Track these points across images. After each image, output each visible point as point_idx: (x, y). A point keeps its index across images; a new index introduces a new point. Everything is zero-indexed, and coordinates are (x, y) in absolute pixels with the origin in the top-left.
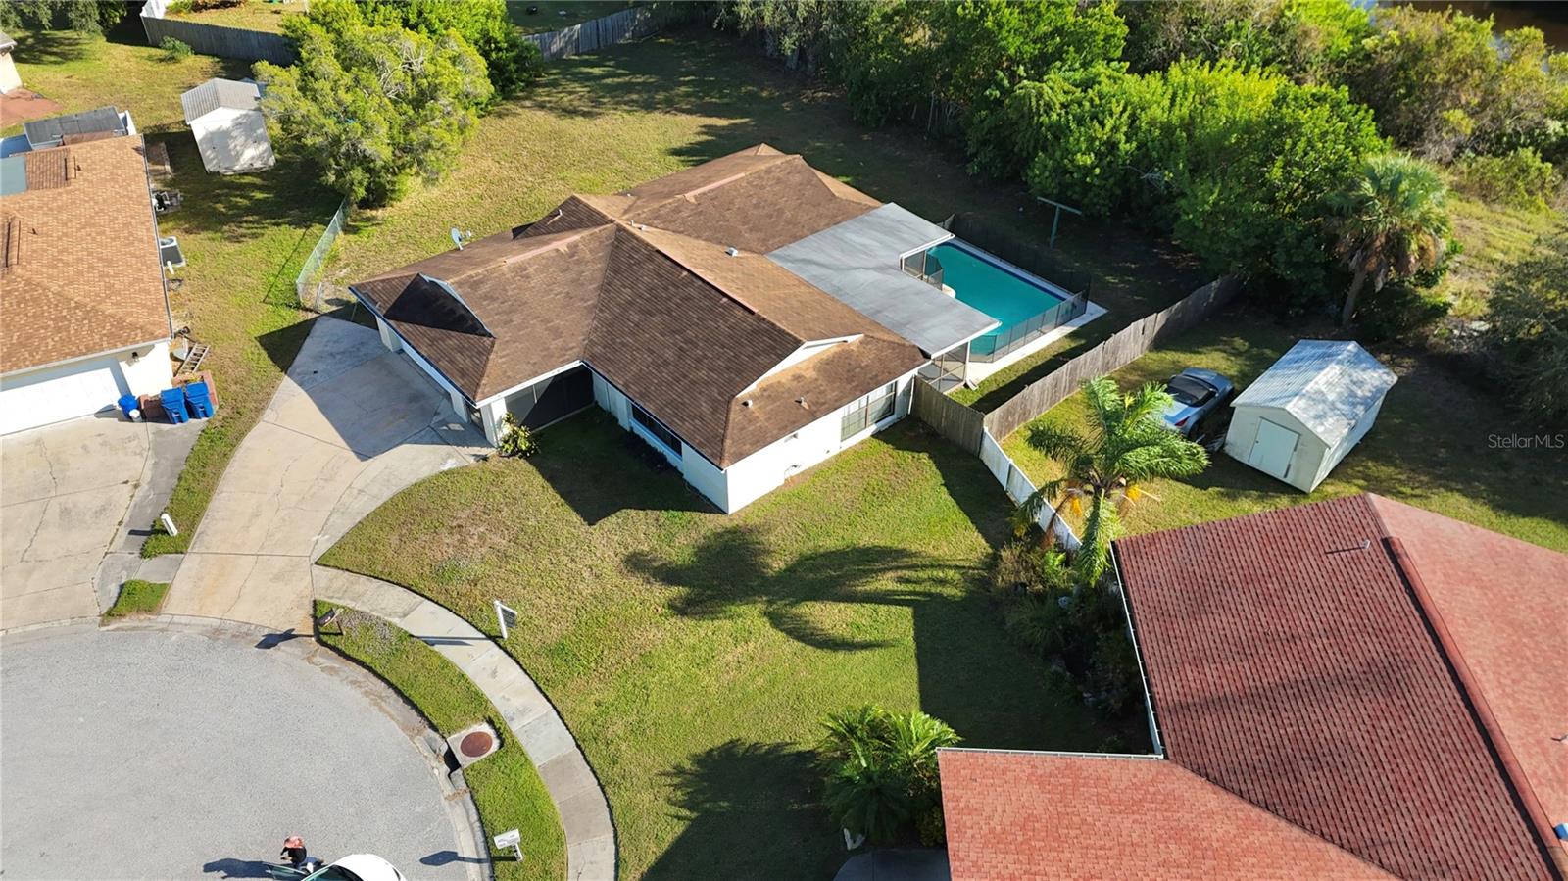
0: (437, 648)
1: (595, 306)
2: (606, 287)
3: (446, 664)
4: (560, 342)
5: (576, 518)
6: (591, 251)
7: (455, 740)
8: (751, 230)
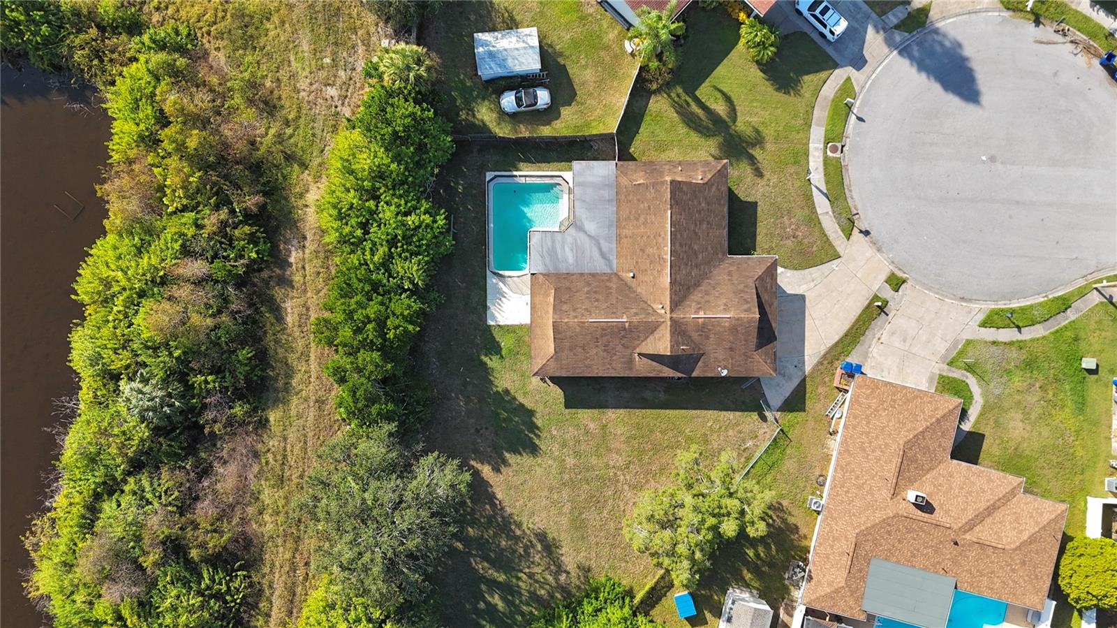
0: (825, 191)
1: (707, 279)
2: (698, 284)
3: (827, 183)
4: (731, 268)
5: (759, 209)
6: (691, 307)
7: (838, 155)
8: (611, 288)
